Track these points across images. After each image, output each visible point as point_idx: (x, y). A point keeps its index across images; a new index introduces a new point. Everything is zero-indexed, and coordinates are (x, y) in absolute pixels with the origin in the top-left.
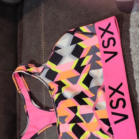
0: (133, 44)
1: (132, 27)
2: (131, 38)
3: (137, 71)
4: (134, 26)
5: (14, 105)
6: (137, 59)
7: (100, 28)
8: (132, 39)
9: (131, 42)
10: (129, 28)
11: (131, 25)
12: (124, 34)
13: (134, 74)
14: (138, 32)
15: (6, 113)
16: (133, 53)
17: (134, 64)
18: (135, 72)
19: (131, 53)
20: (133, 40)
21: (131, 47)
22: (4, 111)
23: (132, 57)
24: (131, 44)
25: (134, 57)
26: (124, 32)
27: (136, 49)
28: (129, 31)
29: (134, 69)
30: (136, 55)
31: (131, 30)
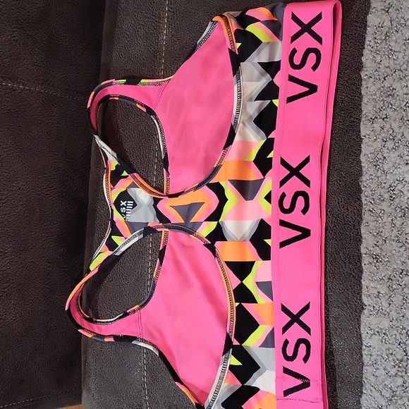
0: (370, 52)
1: (374, 10)
2: (369, 38)
3: (369, 118)
4: (379, 8)
5: (84, 180)
6: (372, 89)
7: (294, 18)
8: (370, 41)
9: (366, 46)
10: (367, 14)
11: (373, 5)
12: (354, 27)
13: (362, 123)
14: (385, 24)
15: (64, 194)
16: (367, 73)
17: (365, 100)
18: (363, 119)
19: (363, 74)
20: (372, 44)
21: (363, 59)
22: (59, 190)
23: (363, 83)
24: (366, 52)
25: (367, 82)
26: (356, 21)
27: (374, 65)
28: (366, 22)
29: (364, 113)
30: (372, 80)
31: (370, 17)
